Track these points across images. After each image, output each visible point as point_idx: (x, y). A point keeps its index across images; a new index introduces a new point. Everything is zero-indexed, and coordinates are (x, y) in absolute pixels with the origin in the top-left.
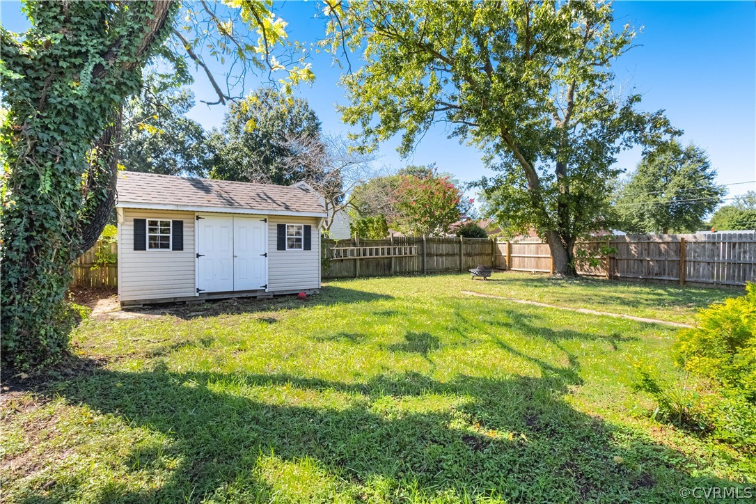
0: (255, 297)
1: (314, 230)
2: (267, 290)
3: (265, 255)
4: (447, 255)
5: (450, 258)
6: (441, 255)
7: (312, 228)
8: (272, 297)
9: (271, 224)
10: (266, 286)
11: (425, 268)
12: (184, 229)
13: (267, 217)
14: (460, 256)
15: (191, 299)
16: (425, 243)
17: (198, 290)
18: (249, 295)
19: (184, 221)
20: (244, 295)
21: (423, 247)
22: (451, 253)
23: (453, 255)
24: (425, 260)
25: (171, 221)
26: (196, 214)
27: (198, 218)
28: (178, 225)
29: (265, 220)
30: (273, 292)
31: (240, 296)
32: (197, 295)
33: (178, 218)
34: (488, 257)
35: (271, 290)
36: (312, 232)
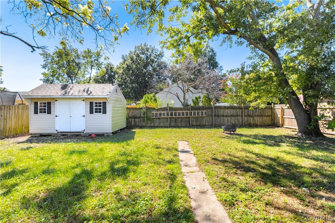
0: (80, 135)
1: (107, 104)
2: (85, 132)
3: (84, 116)
4: (231, 116)
5: (234, 118)
6: (227, 116)
7: (107, 103)
8: (88, 135)
9: (86, 102)
10: (84, 130)
11: (213, 123)
12: (51, 105)
13: (84, 99)
14: (242, 116)
15: (54, 134)
16: (213, 109)
17: (56, 131)
18: (77, 134)
19: (51, 102)
20: (75, 134)
21: (212, 111)
22: (235, 114)
23: (237, 116)
24: (214, 119)
25: (46, 102)
26: (56, 99)
27: (56, 101)
28: (49, 104)
29: (84, 100)
30: (88, 133)
31: (74, 134)
32: (56, 132)
33: (49, 101)
34: (268, 118)
35: (87, 132)
36: (107, 105)
